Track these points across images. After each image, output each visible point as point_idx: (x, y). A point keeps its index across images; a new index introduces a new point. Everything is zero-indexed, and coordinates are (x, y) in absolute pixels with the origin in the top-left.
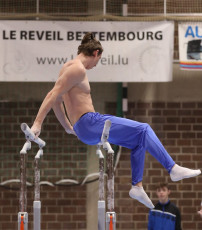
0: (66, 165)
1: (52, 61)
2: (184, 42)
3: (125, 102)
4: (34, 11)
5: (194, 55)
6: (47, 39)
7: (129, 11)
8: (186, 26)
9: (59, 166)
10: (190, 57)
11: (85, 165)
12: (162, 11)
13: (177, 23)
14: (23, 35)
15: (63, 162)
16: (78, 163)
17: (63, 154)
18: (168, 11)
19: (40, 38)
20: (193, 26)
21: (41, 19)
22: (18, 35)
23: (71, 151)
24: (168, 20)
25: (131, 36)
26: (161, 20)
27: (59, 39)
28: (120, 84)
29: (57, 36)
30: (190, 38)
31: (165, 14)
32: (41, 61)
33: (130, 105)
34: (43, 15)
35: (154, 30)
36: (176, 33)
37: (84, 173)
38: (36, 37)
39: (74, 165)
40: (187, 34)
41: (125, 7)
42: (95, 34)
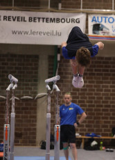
0: (26, 88)
1: (20, 33)
2: (91, 24)
3: (59, 56)
4: (11, 5)
5: (96, 32)
6: (18, 21)
7: (62, 7)
8: (92, 16)
9: (23, 89)
10: (94, 33)
11: (36, 89)
12: (80, 8)
13: (87, 14)
14: (5, 18)
15: (25, 87)
16: (33, 87)
17: (25, 83)
18: (83, 8)
19: (14, 20)
20: (96, 16)
21: (15, 10)
23: (29, 81)
24: (83, 12)
25: (63, 21)
26: (79, 13)
27: (24, 21)
28: (56, 46)
29: (23, 19)
30: (94, 23)
31: (81, 10)
32: (14, 32)
33: (61, 57)
34: (16, 8)
35: (75, 18)
36: (87, 20)
37: (36, 93)
38: (12, 19)
39: (30, 89)
40: (93, 20)
41: (60, 5)
42: (43, 19)
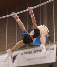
6: (30, 53)
22: (24, 54)
24: (55, 44)
25: (47, 50)
27: (32, 53)
28: (49, 63)
38: (27, 53)
42: (39, 50)
